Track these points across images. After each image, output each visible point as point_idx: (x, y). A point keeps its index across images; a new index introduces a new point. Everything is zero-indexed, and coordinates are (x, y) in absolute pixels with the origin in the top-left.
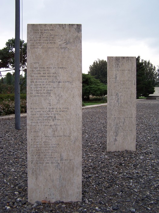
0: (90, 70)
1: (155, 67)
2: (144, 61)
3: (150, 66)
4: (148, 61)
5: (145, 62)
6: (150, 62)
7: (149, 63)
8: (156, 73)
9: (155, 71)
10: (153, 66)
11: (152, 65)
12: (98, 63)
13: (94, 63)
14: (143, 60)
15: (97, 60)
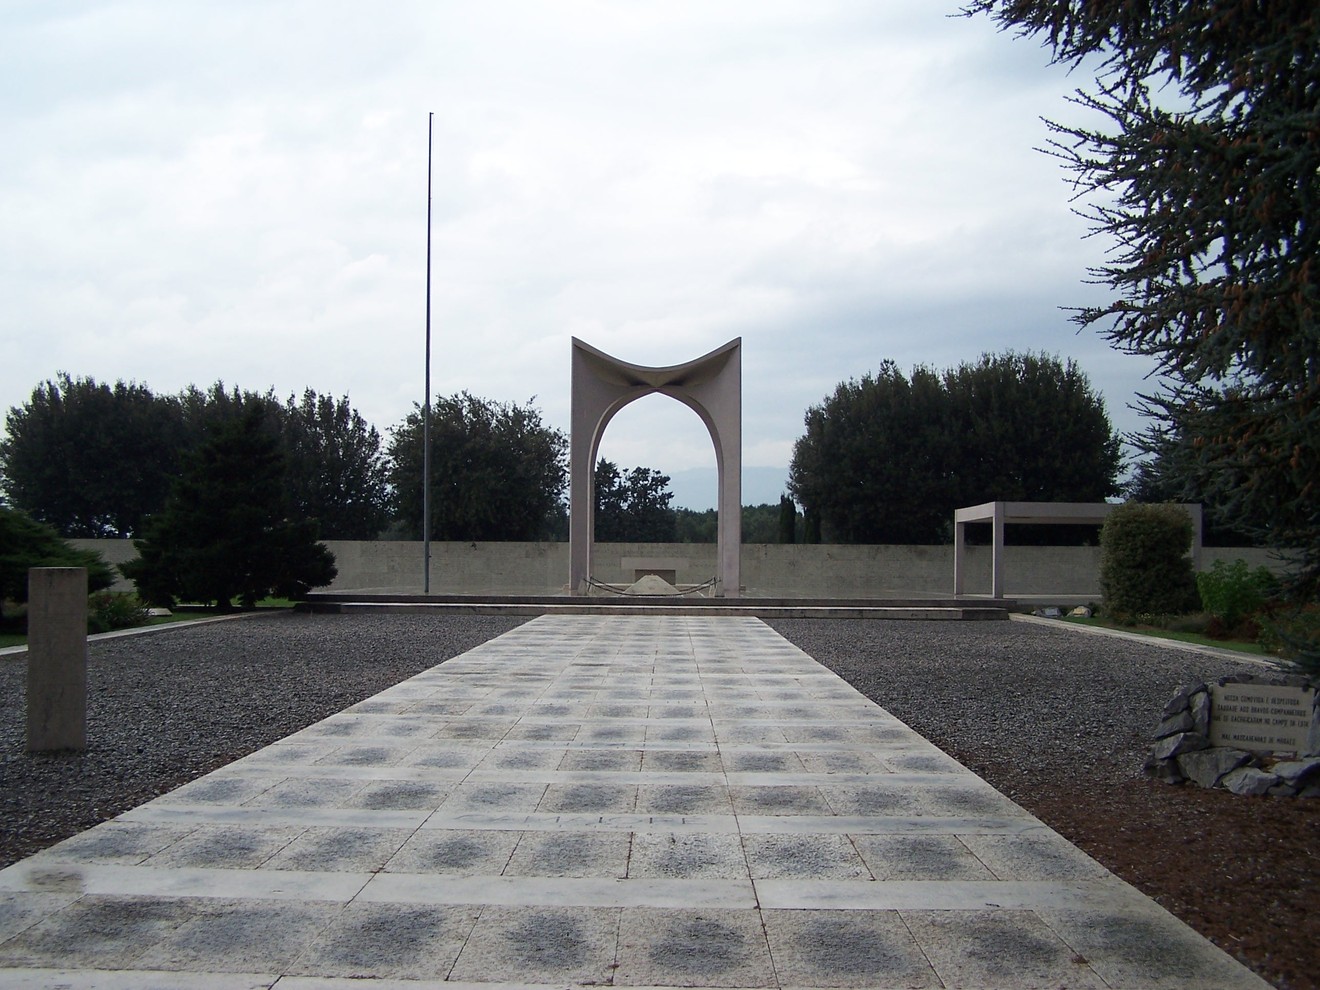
0: (12, 433)
1: (374, 435)
2: (316, 401)
3: (350, 426)
4: (341, 399)
5: (326, 404)
6: (351, 408)
7: (343, 410)
8: (379, 465)
9: (376, 455)
10: (368, 428)
11: (359, 422)
12: (61, 394)
13: (38, 395)
14: (313, 394)
15: (57, 382)
